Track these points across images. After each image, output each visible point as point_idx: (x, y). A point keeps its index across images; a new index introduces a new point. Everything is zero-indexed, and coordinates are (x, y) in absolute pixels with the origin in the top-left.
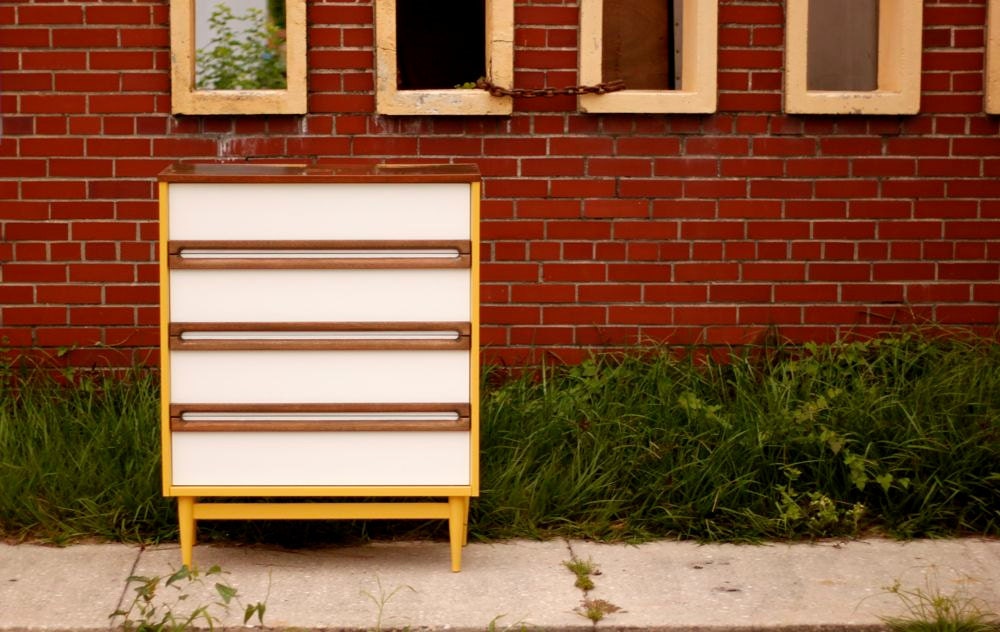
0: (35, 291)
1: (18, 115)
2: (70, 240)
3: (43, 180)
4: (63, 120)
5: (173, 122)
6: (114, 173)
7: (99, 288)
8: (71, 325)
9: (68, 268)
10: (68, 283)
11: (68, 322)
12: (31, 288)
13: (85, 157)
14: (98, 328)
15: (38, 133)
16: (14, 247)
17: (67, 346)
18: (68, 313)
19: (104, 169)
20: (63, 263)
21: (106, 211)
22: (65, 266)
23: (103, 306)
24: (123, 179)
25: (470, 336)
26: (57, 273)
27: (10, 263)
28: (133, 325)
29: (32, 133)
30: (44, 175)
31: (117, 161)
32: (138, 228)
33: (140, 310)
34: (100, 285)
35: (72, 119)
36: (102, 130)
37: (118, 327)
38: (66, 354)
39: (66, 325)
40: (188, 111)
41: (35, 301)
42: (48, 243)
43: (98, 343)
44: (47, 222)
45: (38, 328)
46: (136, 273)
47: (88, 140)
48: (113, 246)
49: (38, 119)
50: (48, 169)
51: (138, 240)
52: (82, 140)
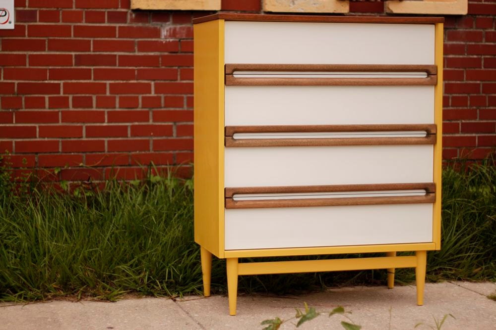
0: (38, 129)
1: (27, 9)
2: (62, 94)
3: (43, 53)
4: (58, 12)
5: (131, 15)
6: (92, 49)
7: (81, 127)
8: (62, 152)
9: (60, 114)
10: (60, 124)
11: (60, 150)
12: (35, 127)
13: (72, 38)
14: (80, 154)
15: (40, 21)
16: (23, 99)
17: (60, 167)
18: (60, 144)
19: (85, 46)
20: (57, 110)
21: (86, 74)
22: (59, 112)
23: (84, 139)
24: (98, 53)
25: (435, 134)
26: (53, 117)
27: (21, 110)
28: (104, 151)
29: (36, 21)
30: (44, 50)
31: (94, 41)
32: (108, 87)
33: (109, 142)
34: (82, 124)
35: (63, 12)
36: (84, 20)
37: (94, 153)
38: (59, 173)
39: (59, 152)
40: (144, 7)
41: (37, 136)
42: (47, 97)
43: (81, 164)
44: (46, 82)
45: (39, 155)
46: (106, 117)
47: (74, 26)
48: (91, 98)
49: (40, 11)
50: (47, 46)
51: (108, 94)
52: (70, 27)
